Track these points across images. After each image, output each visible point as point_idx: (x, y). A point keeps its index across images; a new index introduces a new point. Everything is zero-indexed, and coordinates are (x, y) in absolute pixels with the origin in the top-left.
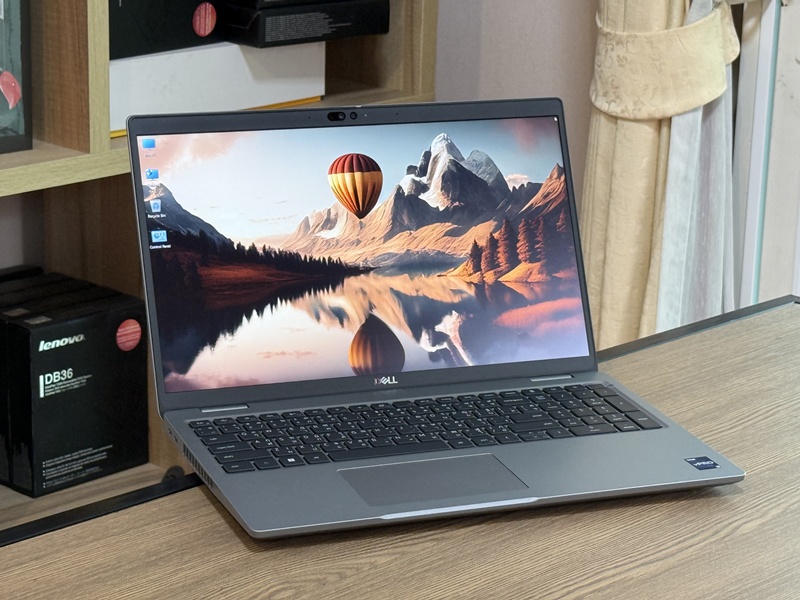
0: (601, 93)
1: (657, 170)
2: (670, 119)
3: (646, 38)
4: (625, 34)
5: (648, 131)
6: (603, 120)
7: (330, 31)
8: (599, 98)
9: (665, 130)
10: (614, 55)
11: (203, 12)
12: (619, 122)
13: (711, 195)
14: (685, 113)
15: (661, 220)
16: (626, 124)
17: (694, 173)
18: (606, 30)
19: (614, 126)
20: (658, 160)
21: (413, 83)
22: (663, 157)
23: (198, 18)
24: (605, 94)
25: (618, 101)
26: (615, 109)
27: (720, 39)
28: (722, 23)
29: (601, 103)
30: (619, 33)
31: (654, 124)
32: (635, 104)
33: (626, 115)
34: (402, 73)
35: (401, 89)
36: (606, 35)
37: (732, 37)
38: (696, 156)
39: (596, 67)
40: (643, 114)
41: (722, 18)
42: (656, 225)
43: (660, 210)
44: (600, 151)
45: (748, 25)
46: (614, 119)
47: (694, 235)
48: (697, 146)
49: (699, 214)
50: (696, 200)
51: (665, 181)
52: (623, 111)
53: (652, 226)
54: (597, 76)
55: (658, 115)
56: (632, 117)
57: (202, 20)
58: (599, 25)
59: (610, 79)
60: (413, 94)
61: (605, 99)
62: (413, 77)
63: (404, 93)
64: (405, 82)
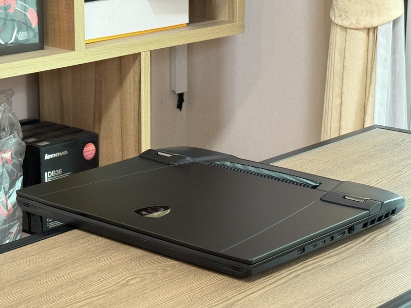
1: (368, 55)
2: (375, 28)
5: (363, 35)
6: (338, 29)
8: (336, 18)
9: (371, 34)
12: (347, 30)
14: (384, 24)
16: (351, 31)
17: (389, 56)
19: (345, 34)
20: (368, 50)
21: (233, 17)
24: (340, 16)
25: (347, 19)
26: (346, 24)
29: (337, 21)
31: (366, 31)
32: (357, 20)
33: (352, 26)
34: (227, 12)
35: (227, 20)
38: (389, 47)
39: (334, 2)
40: (361, 26)
44: (337, 46)
46: (346, 28)
48: (390, 41)
52: (350, 25)
54: (335, 7)
55: (369, 26)
56: (355, 27)
59: (343, 8)
60: (233, 22)
61: (340, 19)
62: (233, 13)
63: (229, 22)
64: (229, 16)
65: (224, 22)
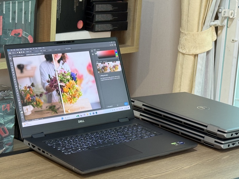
0: (180, 47)
1: (194, 68)
2: (198, 55)
3: (192, 34)
4: (187, 33)
5: (192, 58)
6: (181, 54)
7: (112, 29)
8: (180, 49)
9: (196, 57)
10: (184, 38)
11: (80, 23)
13: (208, 75)
14: (202, 53)
15: (195, 81)
16: (186, 55)
17: (203, 69)
18: (182, 31)
19: (183, 56)
20: (194, 65)
21: (133, 44)
22: (196, 64)
23: (78, 24)
24: (181, 48)
25: (185, 50)
26: (184, 52)
27: (211, 35)
28: (212, 31)
29: (180, 50)
30: (185, 32)
31: (194, 56)
32: (189, 51)
33: (186, 53)
34: (130, 41)
35: (130, 45)
36: (182, 33)
37: (215, 35)
38: (204, 64)
39: (180, 41)
40: (191, 53)
41: (212, 30)
42: (193, 82)
43: (195, 78)
44: (180, 62)
45: (219, 32)
46: (184, 54)
47: (203, 84)
48: (204, 62)
49: (205, 79)
50: (204, 75)
51: (196, 70)
52: (186, 52)
53: (192, 82)
54: (180, 43)
55: (195, 54)
56: (188, 54)
57: (80, 25)
58: (181, 30)
59: (183, 44)
60: (133, 46)
61: (181, 49)
62: (133, 42)
63: (131, 46)
64: (131, 43)
65: (129, 46)
